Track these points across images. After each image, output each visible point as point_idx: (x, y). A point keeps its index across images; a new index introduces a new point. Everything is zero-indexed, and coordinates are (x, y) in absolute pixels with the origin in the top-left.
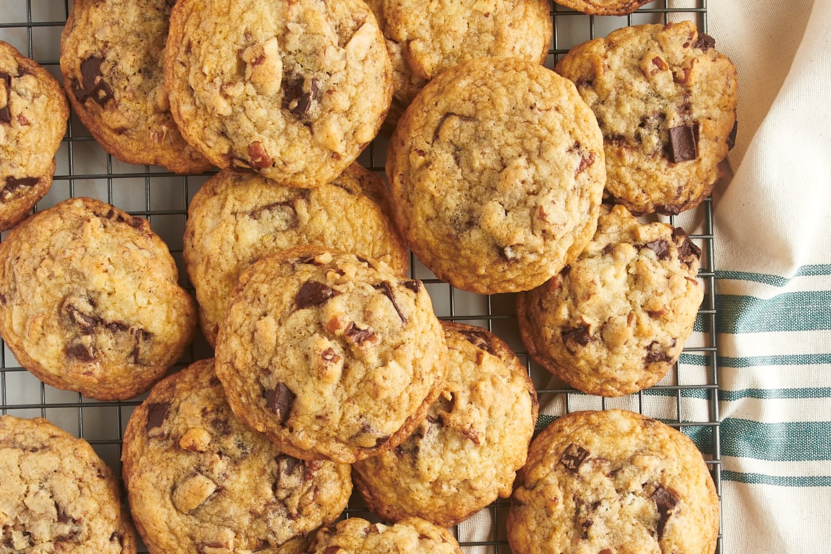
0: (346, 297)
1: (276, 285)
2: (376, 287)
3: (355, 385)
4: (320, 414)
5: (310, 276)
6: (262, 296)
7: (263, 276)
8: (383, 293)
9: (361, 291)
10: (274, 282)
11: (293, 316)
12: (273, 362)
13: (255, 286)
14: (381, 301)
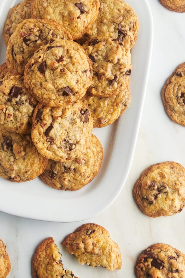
0: (48, 59)
1: (34, 77)
2: (48, 50)
3: (73, 68)
4: (76, 82)
5: (36, 67)
6: (36, 83)
7: (30, 80)
8: (51, 49)
9: (48, 54)
10: (33, 77)
11: (46, 76)
12: (56, 88)
13: (31, 84)
14: (53, 50)
